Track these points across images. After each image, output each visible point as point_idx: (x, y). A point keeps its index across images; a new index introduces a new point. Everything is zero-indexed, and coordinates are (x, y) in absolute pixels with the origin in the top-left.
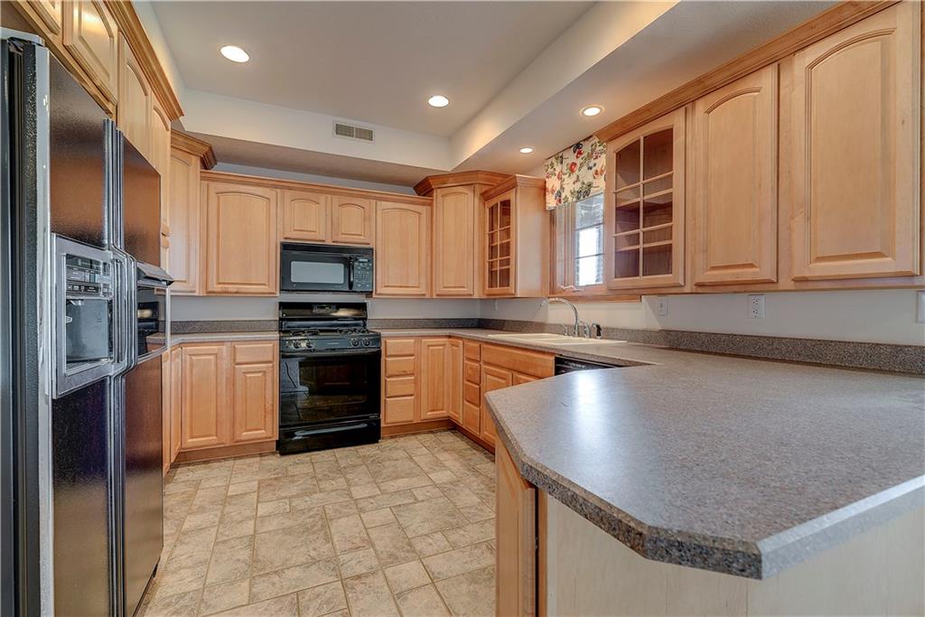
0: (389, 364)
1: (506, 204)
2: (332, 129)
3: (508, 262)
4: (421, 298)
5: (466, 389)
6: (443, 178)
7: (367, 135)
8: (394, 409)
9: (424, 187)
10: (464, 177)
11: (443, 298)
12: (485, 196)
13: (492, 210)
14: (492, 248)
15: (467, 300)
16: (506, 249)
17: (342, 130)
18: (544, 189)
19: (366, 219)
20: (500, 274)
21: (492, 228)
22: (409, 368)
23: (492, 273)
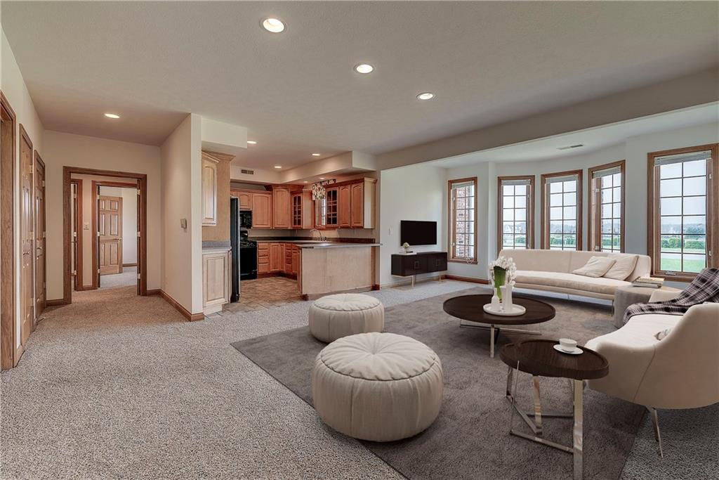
0: (260, 252)
1: (299, 198)
2: (240, 171)
3: (300, 217)
4: (268, 229)
5: (287, 259)
6: (277, 185)
7: (252, 173)
8: (261, 268)
9: (269, 188)
10: (285, 186)
11: (277, 230)
12: (292, 193)
13: (295, 198)
14: (295, 212)
15: (286, 230)
16: (299, 212)
17: (244, 171)
18: (311, 193)
19: (249, 200)
20: (297, 221)
21: (295, 204)
22: (266, 254)
23: (295, 220)
